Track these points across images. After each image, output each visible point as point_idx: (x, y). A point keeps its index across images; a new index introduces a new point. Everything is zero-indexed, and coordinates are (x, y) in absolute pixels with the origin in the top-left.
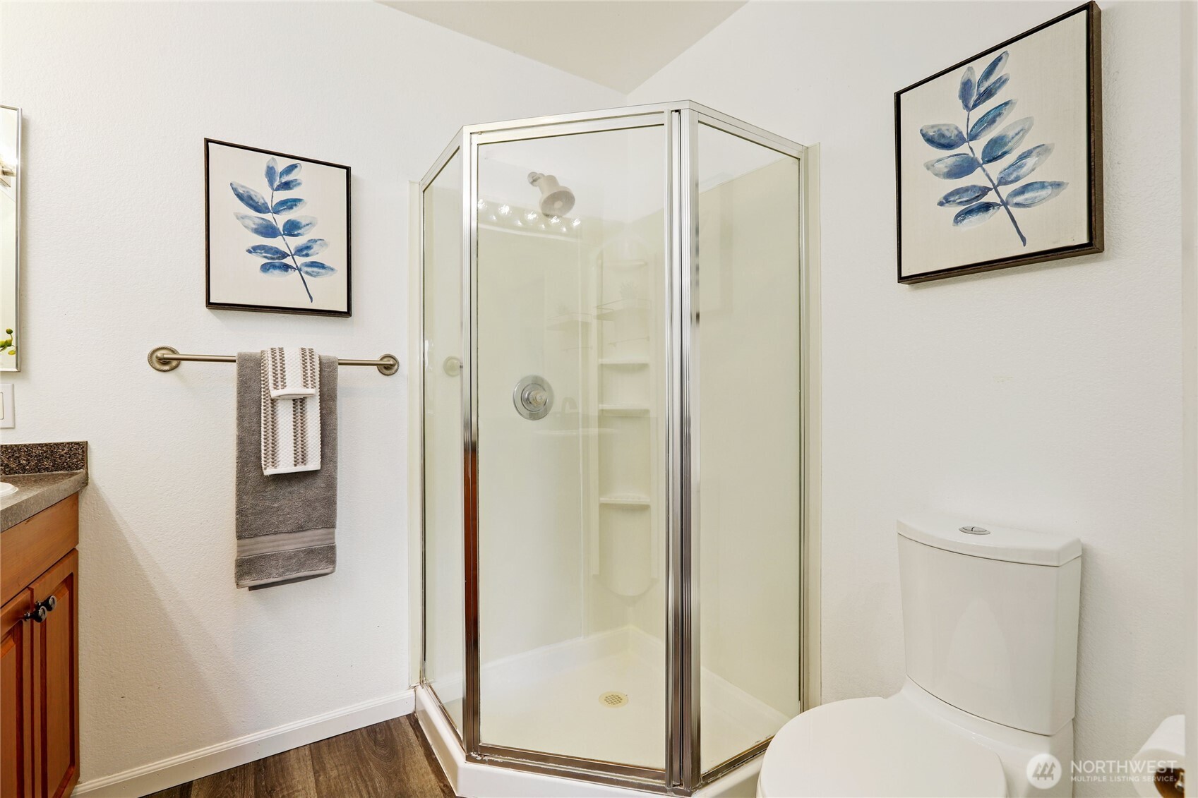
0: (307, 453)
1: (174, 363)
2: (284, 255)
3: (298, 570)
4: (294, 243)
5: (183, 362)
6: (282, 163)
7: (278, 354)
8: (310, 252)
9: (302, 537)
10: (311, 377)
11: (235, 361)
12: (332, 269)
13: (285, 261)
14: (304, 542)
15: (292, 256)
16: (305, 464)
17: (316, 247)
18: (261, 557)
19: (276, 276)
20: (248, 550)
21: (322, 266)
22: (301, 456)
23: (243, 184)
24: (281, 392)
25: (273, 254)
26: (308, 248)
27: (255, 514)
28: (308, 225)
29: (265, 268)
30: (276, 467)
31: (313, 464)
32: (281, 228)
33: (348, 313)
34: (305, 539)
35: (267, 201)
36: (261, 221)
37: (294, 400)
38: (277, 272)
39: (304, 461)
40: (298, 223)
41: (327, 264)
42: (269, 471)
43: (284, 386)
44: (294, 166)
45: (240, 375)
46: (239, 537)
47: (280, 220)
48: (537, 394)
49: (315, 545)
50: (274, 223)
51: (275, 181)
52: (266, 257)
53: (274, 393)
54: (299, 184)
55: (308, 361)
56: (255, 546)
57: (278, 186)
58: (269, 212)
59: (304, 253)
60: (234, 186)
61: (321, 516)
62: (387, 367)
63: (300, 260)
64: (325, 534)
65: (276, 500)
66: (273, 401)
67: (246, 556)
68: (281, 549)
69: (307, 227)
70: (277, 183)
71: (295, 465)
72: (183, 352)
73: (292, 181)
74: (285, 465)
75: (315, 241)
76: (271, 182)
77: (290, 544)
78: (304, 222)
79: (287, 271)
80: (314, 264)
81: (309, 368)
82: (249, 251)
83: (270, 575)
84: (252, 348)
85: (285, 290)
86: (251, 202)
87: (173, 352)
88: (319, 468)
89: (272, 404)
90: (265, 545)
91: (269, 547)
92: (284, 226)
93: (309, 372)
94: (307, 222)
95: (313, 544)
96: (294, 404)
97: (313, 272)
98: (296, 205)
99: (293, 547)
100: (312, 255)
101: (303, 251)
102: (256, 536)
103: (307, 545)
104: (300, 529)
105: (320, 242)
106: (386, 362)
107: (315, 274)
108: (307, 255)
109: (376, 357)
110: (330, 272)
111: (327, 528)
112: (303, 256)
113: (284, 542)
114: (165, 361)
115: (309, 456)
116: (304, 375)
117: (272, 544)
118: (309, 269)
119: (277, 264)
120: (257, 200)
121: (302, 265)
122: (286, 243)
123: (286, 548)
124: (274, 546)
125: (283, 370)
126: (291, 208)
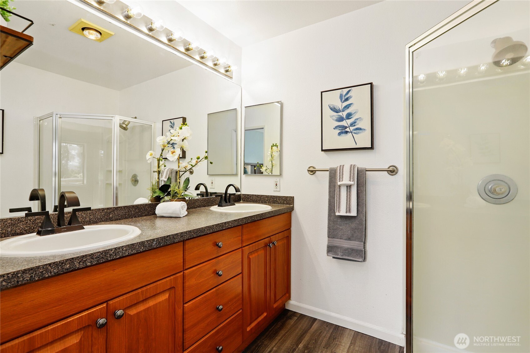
0: (351, 209)
1: (314, 172)
2: (346, 127)
3: (348, 256)
4: (349, 121)
5: (317, 172)
6: (345, 91)
7: (342, 167)
8: (356, 124)
9: (351, 243)
10: (353, 177)
11: (328, 171)
12: (364, 130)
13: (346, 130)
14: (351, 245)
15: (349, 127)
16: (350, 213)
17: (358, 122)
18: (335, 246)
19: (344, 136)
20: (331, 243)
21: (360, 129)
22: (349, 209)
23: (332, 104)
24: (341, 183)
25: (342, 128)
26: (355, 122)
27: (333, 229)
28: (354, 113)
29: (340, 134)
30: (339, 213)
31: (354, 213)
32: (345, 117)
33: (372, 148)
34: (352, 244)
35: (340, 108)
36: (338, 116)
37: (347, 186)
38: (343, 135)
39: (350, 212)
40: (351, 113)
41: (362, 128)
42: (337, 214)
43: (342, 181)
44: (349, 91)
45: (330, 176)
46: (328, 237)
47: (344, 114)
48: (496, 187)
49: (355, 247)
50: (342, 116)
51: (343, 99)
52: (340, 130)
53: (339, 183)
54: (351, 97)
55: (352, 170)
56: (333, 242)
57: (344, 101)
58: (341, 112)
59: (353, 125)
60: (329, 106)
61: (357, 236)
62: (393, 171)
63: (352, 128)
64: (358, 244)
65: (341, 225)
66: (340, 186)
67: (331, 244)
68: (342, 245)
69: (354, 114)
70: (343, 100)
71: (346, 213)
72: (317, 168)
73: (349, 97)
74: (342, 212)
75: (357, 119)
76: (341, 100)
77: (346, 245)
78: (353, 113)
79: (347, 133)
80: (358, 129)
81: (352, 173)
82: (334, 129)
83: (338, 255)
84: (334, 166)
85: (347, 141)
86: (335, 110)
87: (314, 168)
88: (356, 215)
89: (339, 187)
90: (338, 242)
91: (338, 244)
92: (346, 116)
93: (352, 175)
94: (354, 112)
95: (354, 247)
96: (347, 188)
97: (357, 132)
98: (350, 106)
99: (346, 246)
100: (356, 125)
101: (352, 124)
102: (334, 238)
103: (352, 247)
104: (349, 239)
105: (360, 119)
106: (391, 169)
107: (357, 133)
108: (354, 126)
109: (386, 167)
110: (364, 131)
111: (360, 242)
112: (353, 126)
113: (344, 243)
114: (312, 171)
115: (352, 210)
116: (350, 176)
117: (339, 243)
118: (355, 131)
119: (344, 132)
120: (336, 108)
121: (353, 130)
122: (347, 123)
123: (344, 246)
124: (340, 244)
125: (343, 174)
126: (348, 108)
